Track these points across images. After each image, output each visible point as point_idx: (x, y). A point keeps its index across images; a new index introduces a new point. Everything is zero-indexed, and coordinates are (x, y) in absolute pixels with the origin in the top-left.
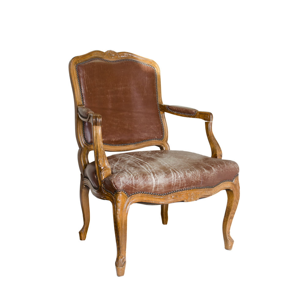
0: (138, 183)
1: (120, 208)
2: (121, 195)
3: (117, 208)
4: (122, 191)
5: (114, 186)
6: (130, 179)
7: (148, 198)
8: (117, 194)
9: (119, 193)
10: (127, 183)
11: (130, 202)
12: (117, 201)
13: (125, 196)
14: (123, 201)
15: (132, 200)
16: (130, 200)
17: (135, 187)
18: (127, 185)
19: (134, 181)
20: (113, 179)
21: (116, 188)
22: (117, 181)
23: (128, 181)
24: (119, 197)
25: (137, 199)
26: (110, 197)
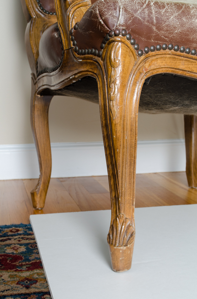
0: (164, 18)
1: (118, 82)
4: (123, 35)
5: (102, 23)
6: (145, 5)
7: (191, 66)
8: (109, 44)
10: (135, 13)
11: (145, 70)
12: (109, 63)
13: (132, 50)
14: (126, 62)
15: (150, 65)
16: (145, 65)
17: (157, 28)
18: (136, 18)
19: (153, 11)
20: (97, 6)
21: (106, 27)
22: (109, 6)
23: (139, 7)
24: (115, 52)
25: (162, 64)
26: (92, 62)
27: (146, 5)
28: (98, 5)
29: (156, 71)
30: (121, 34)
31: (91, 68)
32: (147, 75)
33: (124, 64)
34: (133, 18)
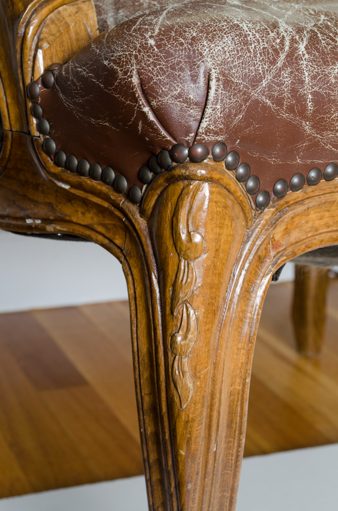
1: (198, 301)
2: (206, 189)
3: (170, 304)
4: (216, 159)
5: (151, 117)
6: (283, 56)
8: (173, 180)
9: (189, 178)
10: (254, 87)
11: (273, 248)
12: (171, 242)
13: (241, 198)
14: (223, 238)
15: (287, 232)
16: (274, 231)
17: (313, 127)
18: (257, 102)
19: (307, 74)
20: (133, 58)
21: (163, 132)
22: (173, 68)
23: (266, 67)
24: (189, 212)
25: (322, 222)
26: (107, 209)
27: (287, 57)
28: (136, 57)
29: (303, 247)
30: (210, 156)
31: (104, 225)
32: (279, 261)
33: (217, 247)
34: (248, 104)
